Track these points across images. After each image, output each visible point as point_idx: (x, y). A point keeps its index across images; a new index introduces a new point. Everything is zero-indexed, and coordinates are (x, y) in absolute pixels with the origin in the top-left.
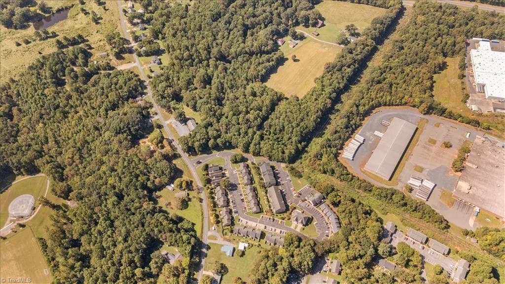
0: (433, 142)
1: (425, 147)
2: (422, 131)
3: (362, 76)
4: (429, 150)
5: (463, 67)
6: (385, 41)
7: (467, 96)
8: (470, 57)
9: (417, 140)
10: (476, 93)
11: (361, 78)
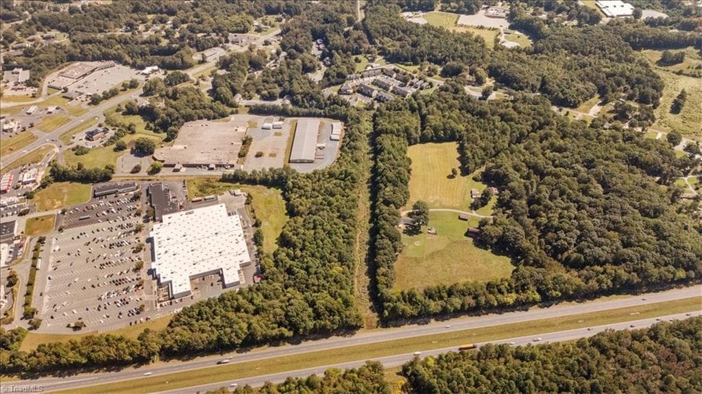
0: (272, 155)
1: (277, 149)
2: (284, 161)
3: (369, 190)
4: (274, 149)
5: (257, 240)
6: (369, 237)
7: (248, 203)
8: (250, 256)
9: (286, 152)
10: (238, 210)
11: (368, 187)
